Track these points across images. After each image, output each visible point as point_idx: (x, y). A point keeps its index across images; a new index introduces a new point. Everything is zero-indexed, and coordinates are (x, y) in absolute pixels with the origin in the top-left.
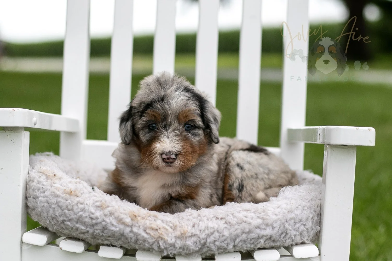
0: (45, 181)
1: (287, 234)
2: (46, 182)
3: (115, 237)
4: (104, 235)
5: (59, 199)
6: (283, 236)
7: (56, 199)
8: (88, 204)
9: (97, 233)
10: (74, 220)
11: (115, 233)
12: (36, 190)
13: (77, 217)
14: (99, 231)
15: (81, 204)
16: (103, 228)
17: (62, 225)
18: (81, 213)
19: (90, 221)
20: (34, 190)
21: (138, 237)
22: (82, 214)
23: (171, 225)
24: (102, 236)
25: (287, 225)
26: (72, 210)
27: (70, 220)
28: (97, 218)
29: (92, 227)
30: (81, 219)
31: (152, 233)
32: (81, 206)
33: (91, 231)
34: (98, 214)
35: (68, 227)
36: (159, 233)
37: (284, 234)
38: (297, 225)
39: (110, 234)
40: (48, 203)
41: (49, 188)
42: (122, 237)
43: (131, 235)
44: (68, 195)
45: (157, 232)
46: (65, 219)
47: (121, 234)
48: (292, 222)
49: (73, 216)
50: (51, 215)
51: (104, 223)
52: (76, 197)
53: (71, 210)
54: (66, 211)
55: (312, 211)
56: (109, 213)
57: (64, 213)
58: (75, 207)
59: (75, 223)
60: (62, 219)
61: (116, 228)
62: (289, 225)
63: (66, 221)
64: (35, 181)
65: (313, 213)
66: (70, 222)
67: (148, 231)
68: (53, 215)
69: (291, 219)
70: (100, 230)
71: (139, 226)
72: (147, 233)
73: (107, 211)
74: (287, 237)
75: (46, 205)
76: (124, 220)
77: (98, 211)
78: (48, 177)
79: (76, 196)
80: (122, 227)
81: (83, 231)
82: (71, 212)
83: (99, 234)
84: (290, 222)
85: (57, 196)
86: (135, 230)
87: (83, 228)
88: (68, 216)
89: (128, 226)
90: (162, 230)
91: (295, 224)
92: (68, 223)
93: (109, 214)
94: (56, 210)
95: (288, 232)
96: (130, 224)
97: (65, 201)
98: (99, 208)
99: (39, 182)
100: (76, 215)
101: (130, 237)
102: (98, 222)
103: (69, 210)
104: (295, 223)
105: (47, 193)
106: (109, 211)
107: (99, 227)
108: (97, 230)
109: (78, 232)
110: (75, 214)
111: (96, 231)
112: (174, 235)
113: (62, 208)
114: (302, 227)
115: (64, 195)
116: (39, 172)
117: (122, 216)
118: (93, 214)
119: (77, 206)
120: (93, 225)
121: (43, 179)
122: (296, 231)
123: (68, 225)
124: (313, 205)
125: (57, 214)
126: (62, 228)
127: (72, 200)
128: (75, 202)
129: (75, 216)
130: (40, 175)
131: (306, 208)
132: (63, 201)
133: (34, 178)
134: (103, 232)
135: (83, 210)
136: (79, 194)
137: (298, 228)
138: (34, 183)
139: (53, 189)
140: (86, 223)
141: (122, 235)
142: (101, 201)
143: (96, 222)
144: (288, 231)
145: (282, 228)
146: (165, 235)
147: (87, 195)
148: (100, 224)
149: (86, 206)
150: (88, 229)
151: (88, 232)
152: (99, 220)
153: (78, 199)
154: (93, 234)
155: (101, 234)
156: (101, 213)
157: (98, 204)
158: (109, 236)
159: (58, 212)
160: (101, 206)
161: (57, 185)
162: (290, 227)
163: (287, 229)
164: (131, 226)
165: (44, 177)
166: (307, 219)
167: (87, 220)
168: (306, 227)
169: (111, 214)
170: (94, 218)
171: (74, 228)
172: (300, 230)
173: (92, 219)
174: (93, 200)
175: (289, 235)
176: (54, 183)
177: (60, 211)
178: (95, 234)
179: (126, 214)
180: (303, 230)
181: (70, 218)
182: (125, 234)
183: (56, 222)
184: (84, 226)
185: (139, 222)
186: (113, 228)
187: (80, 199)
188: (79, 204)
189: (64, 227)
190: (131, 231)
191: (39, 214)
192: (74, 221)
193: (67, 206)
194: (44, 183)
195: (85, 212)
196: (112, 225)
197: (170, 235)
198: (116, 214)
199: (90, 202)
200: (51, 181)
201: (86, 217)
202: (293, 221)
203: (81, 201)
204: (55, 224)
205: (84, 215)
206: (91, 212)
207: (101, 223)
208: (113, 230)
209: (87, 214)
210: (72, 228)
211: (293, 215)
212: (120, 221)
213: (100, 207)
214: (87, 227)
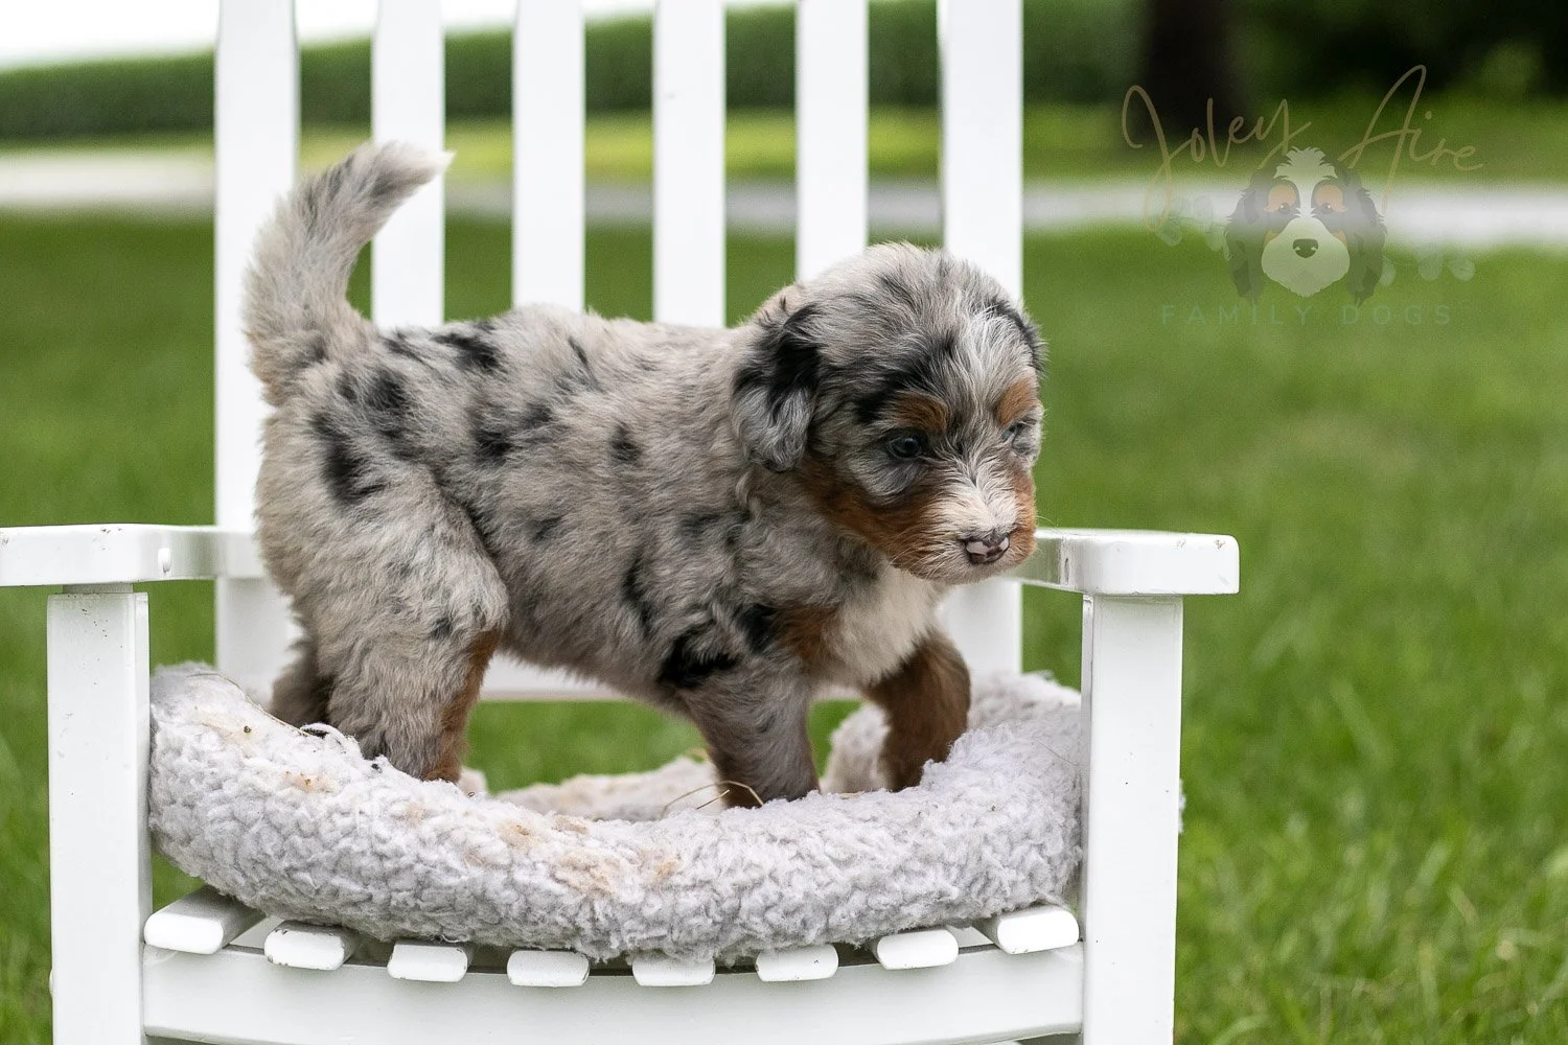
0: (215, 748)
1: (988, 880)
2: (222, 751)
3: (459, 907)
4: (423, 905)
5: (271, 805)
6: (977, 887)
7: (259, 803)
8: (368, 812)
9: (400, 900)
10: (325, 864)
11: (457, 896)
12: (192, 781)
13: (335, 855)
14: (405, 894)
15: (343, 814)
16: (419, 883)
17: (286, 884)
18: (344, 843)
19: (375, 864)
20: (185, 781)
21: (530, 899)
22: (348, 845)
23: (630, 853)
24: (417, 907)
25: (987, 852)
26: (315, 834)
27: (310, 867)
28: (398, 854)
29: (383, 884)
30: (345, 860)
31: (574, 878)
32: (343, 822)
33: (380, 896)
34: (400, 839)
35: (303, 889)
36: (593, 876)
37: (981, 882)
38: (1019, 851)
39: (440, 900)
40: (235, 818)
41: (233, 772)
42: (479, 907)
43: (509, 895)
44: (298, 793)
45: (587, 875)
46: (295, 863)
47: (475, 897)
48: (1001, 843)
49: (321, 855)
50: (250, 854)
51: (419, 868)
52: (322, 795)
53: (312, 834)
54: (298, 840)
55: (1058, 800)
56: (434, 835)
57: (293, 846)
58: (325, 828)
59: (326, 875)
60: (287, 865)
61: (461, 876)
62: (994, 851)
63: (296, 870)
64: (186, 751)
65: (1063, 805)
66: (310, 871)
67: (559, 875)
68: (254, 852)
69: (1000, 832)
70: (410, 890)
71: (534, 863)
72: (558, 881)
73: (427, 829)
74: (990, 890)
75: (230, 826)
76: (483, 853)
77: (399, 833)
78: (224, 738)
79: (325, 790)
80: (477, 872)
81: (355, 898)
82: (312, 839)
83: (405, 903)
84: (996, 842)
85: (264, 796)
86: (521, 876)
87: (354, 888)
88: (304, 853)
89: (496, 867)
90: (604, 867)
91: (1012, 849)
92: (305, 876)
93: (435, 839)
94: (264, 837)
95: (990, 876)
96: (504, 861)
97: (289, 809)
98: (403, 823)
99: (198, 756)
100: (330, 849)
101: (504, 902)
102: (403, 866)
103: (304, 836)
104: (1012, 845)
105: (229, 790)
106: (435, 830)
107: (406, 881)
108: (399, 891)
109: (337, 903)
110: (326, 846)
111: (394, 894)
112: (639, 880)
113: (283, 832)
114: (1034, 857)
115: (287, 791)
116: (190, 723)
117: (477, 839)
118: (384, 842)
119: (331, 821)
120: (385, 878)
121: (209, 742)
122: (1017, 868)
123: (304, 883)
124: (1058, 781)
125: (269, 852)
126: (285, 891)
127: (314, 804)
128: (322, 811)
129: (327, 853)
130: (198, 730)
131: (1038, 795)
132: (282, 809)
133: (182, 742)
134: (416, 896)
135: (349, 832)
136: (334, 785)
137: (1023, 860)
138: (184, 759)
139: (247, 776)
140: (363, 873)
141: (482, 898)
142: (407, 800)
143: (397, 866)
144: (994, 873)
145: (972, 864)
146: (611, 882)
147: (362, 786)
148: (408, 872)
149: (360, 819)
150: (371, 890)
151: (370, 898)
152: (406, 860)
153: (330, 801)
154: (386, 904)
155: (411, 903)
156: (411, 835)
157: (398, 809)
158: (437, 909)
159: (272, 844)
160: (409, 816)
161: (259, 761)
162: (995, 860)
163: (988, 866)
164: (508, 869)
165: (213, 737)
166: (1049, 828)
167: (367, 862)
168: (1045, 853)
169: (443, 837)
170: (388, 854)
171: (325, 891)
172: (1028, 866)
173: (382, 857)
174: (383, 799)
175: (995, 884)
176: (247, 757)
177: (276, 837)
178: (393, 903)
179: (488, 832)
180: (1038, 866)
181: (309, 860)
182: (490, 895)
183: (264, 875)
184: (356, 882)
185: (532, 853)
186: (452, 881)
187: (340, 800)
188: (336, 817)
189: (292, 891)
190: (511, 884)
191: (206, 853)
192: (325, 869)
193: (298, 825)
194: (216, 757)
195: (357, 836)
196: (448, 870)
197: (628, 881)
198: (458, 836)
199: (372, 807)
200: (235, 747)
201: (363, 853)
202: (1005, 838)
203: (344, 807)
204: (263, 882)
205: (356, 848)
206: (376, 836)
207: (411, 867)
208: (450, 888)
209: (365, 845)
210: (318, 892)
211: (1003, 820)
212: (472, 855)
213: (405, 819)
214: (366, 885)
